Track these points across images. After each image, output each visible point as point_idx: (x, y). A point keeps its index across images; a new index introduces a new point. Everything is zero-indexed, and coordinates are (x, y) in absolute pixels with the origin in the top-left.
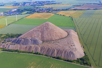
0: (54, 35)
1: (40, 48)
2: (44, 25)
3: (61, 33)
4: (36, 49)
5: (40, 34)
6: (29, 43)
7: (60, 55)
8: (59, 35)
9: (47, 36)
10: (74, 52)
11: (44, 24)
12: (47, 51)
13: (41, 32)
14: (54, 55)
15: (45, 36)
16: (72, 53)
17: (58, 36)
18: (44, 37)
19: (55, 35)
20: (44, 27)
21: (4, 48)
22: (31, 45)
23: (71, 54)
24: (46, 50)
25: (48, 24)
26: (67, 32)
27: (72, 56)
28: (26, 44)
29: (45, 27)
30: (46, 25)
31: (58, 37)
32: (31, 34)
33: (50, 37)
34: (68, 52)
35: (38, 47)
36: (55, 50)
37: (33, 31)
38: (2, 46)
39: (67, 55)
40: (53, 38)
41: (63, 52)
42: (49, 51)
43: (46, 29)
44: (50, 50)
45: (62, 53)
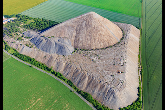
0: (97, 40)
1: (64, 64)
2: (85, 18)
3: (110, 36)
4: (59, 64)
5: (75, 34)
6: (51, 50)
7: (92, 90)
8: (105, 39)
9: (84, 39)
10: (117, 93)
11: (85, 14)
12: (73, 75)
13: (76, 30)
14: (82, 87)
15: (81, 40)
16: (113, 93)
17: (104, 42)
18: (79, 40)
19: (98, 38)
20: (84, 20)
21: (17, 50)
22: (53, 54)
23: (111, 95)
24: (72, 71)
25: (90, 17)
26: (122, 30)
27: (112, 101)
28: (46, 51)
29: (85, 22)
30: (88, 19)
31: (102, 44)
32: (60, 31)
33: (89, 42)
34: (106, 89)
35: (63, 62)
36: (85, 77)
37: (65, 26)
38: (15, 45)
39: (104, 94)
40: (94, 44)
41: (97, 85)
42: (75, 75)
43: (86, 25)
44: (78, 73)
45: (95, 87)
